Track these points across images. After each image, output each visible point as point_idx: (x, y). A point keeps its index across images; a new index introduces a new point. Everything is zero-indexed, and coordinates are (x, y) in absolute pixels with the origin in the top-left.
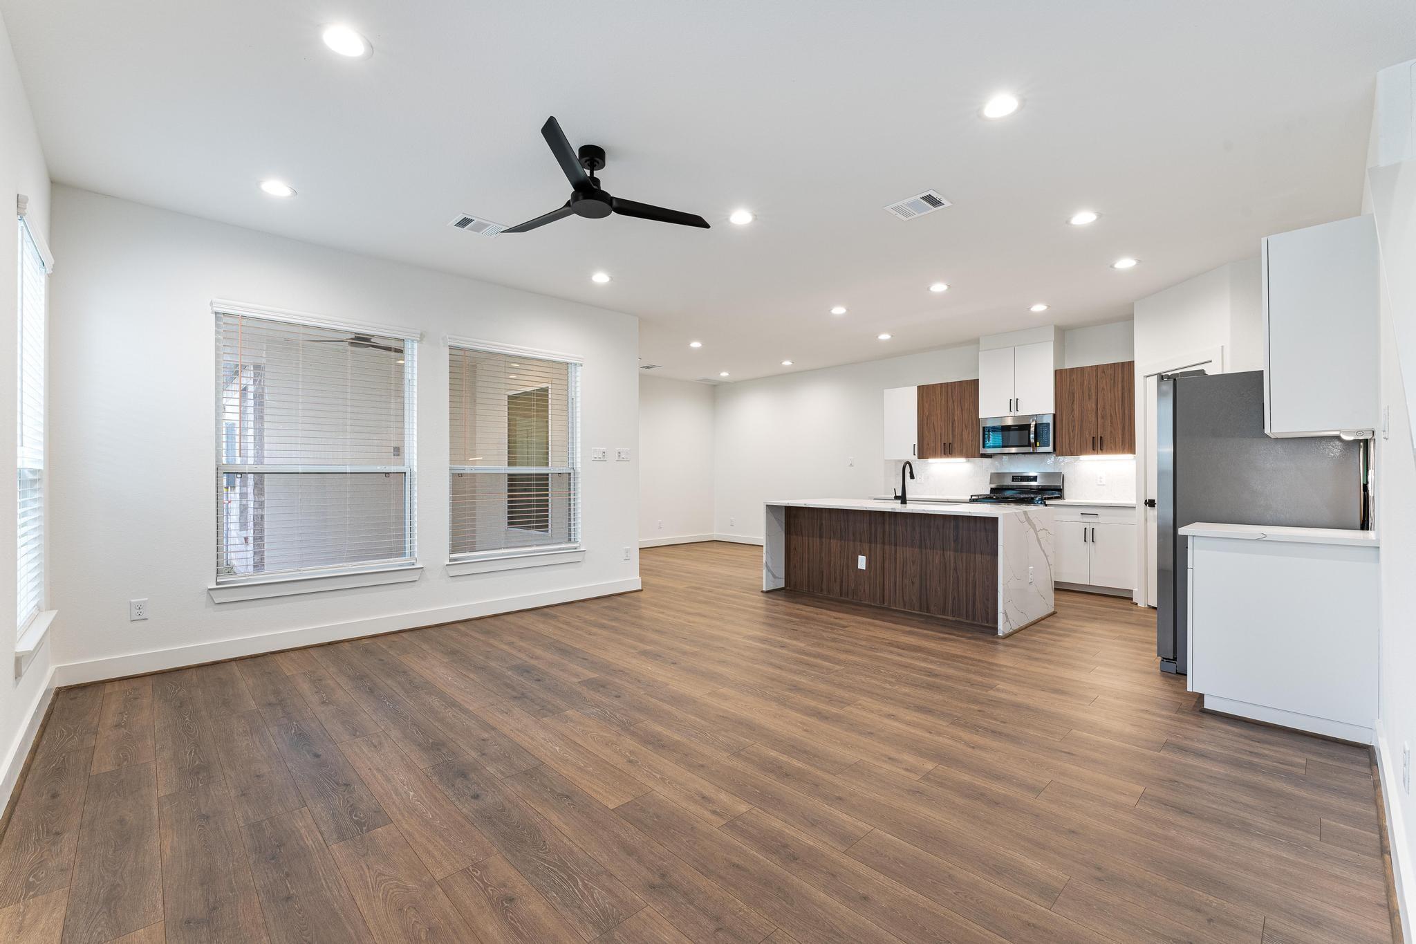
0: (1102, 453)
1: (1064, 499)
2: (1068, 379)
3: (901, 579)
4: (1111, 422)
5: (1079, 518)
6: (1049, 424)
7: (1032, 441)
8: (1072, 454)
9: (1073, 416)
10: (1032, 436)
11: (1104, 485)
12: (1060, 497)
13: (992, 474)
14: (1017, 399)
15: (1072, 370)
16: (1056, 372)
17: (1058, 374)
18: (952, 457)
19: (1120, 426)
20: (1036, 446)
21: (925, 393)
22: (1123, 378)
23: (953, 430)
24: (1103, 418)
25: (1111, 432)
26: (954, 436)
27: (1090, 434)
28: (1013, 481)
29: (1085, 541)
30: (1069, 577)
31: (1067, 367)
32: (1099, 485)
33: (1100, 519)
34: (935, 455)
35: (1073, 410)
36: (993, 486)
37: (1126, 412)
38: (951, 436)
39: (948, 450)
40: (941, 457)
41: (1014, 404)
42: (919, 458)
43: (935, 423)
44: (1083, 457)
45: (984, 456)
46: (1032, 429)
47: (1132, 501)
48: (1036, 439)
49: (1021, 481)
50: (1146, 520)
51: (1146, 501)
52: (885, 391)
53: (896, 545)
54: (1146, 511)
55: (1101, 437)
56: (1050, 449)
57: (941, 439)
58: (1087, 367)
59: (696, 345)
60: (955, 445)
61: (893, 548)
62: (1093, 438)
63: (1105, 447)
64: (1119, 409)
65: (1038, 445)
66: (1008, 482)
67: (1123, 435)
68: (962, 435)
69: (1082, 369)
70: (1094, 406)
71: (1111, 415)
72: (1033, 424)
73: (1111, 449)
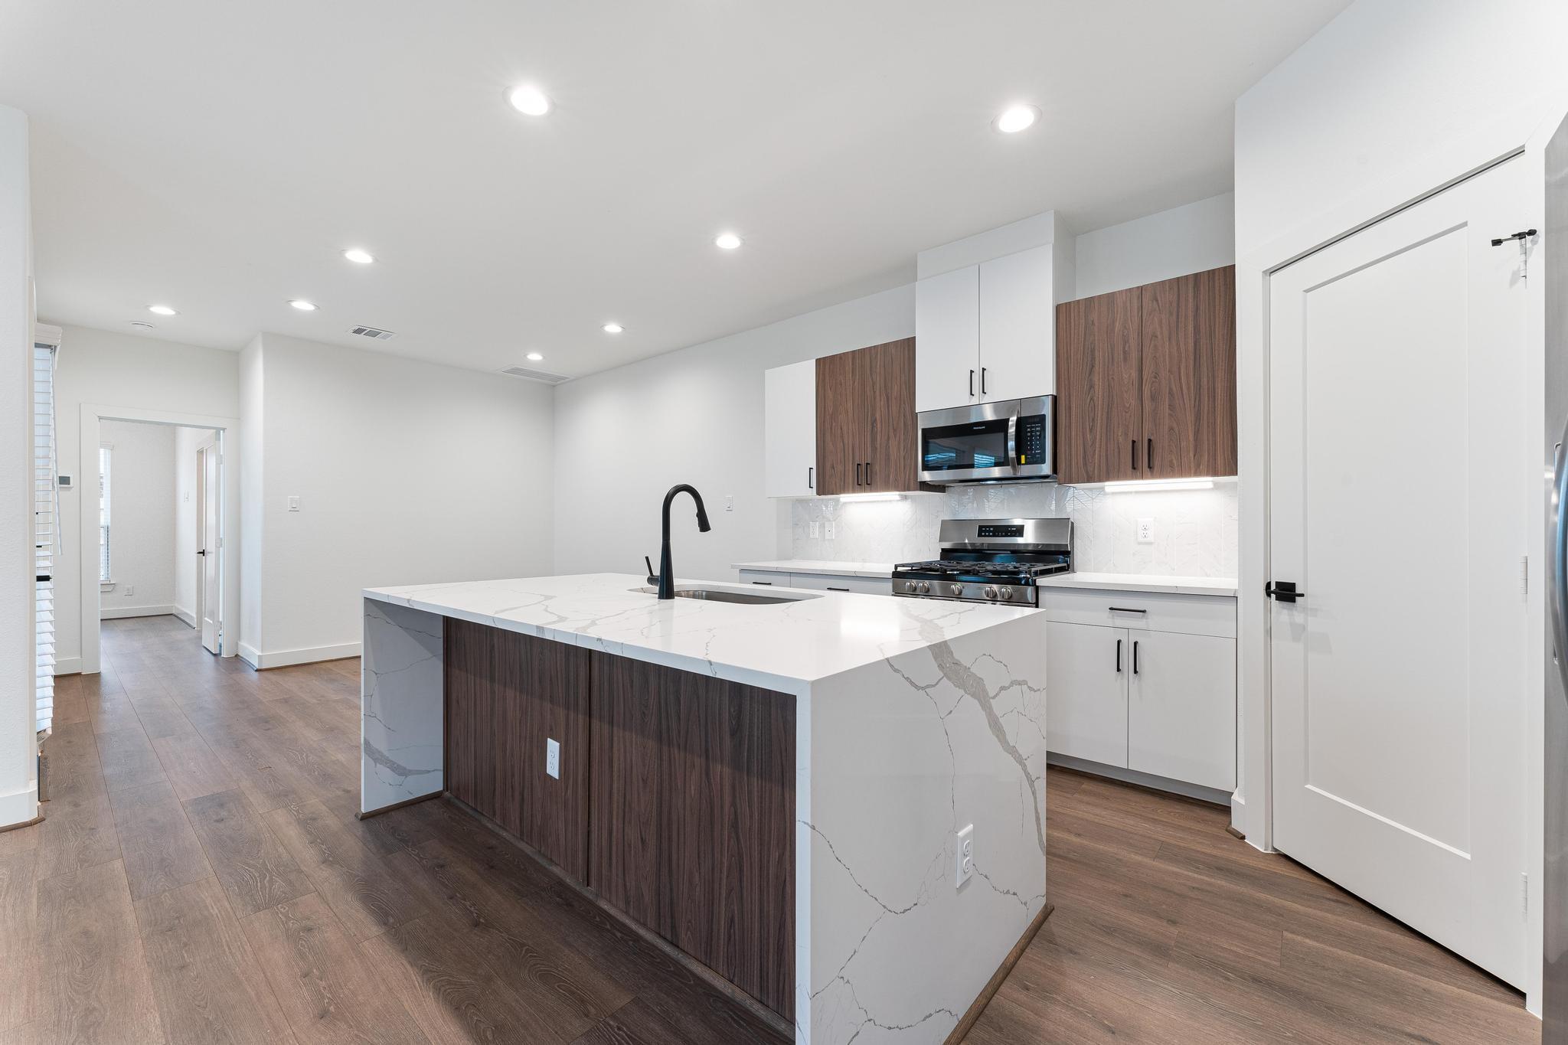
0: (1153, 476)
1: (1073, 571)
2: (1083, 321)
3: (621, 826)
4: (1171, 407)
5: (1105, 617)
6: (1044, 416)
7: (1012, 454)
8: (1089, 480)
9: (1092, 399)
10: (1011, 444)
11: (1150, 543)
12: (1067, 568)
13: (943, 522)
14: (984, 369)
15: (1090, 301)
16: (1058, 309)
17: (1063, 313)
18: (871, 491)
19: (1190, 418)
20: (1019, 462)
21: (828, 369)
22: (1197, 309)
23: (874, 440)
24: (1153, 398)
25: (1171, 429)
26: (874, 449)
27: (1126, 435)
28: (980, 535)
29: (1119, 670)
30: (1083, 748)
31: (1080, 295)
32: (1139, 543)
33: (1151, 622)
34: (843, 489)
35: (1092, 387)
36: (947, 545)
37: (1205, 380)
38: (869, 449)
39: (865, 479)
40: (854, 491)
41: (979, 379)
42: (818, 493)
43: (845, 428)
44: (1111, 486)
45: (925, 486)
46: (1012, 430)
47: (1227, 582)
48: (1019, 450)
49: (994, 536)
50: (1269, 632)
51: (1268, 585)
52: (767, 372)
53: (611, 723)
54: (1268, 611)
55: (1150, 441)
56: (1046, 468)
57: (853, 458)
58: (1121, 292)
59: (359, 256)
60: (877, 468)
61: (606, 727)
62: (1134, 442)
63: (1157, 462)
64: (1187, 375)
65: (1023, 461)
66: (971, 539)
67: (1197, 433)
68: (887, 447)
69: (1111, 296)
70: (1134, 374)
71: (1171, 390)
72: (1013, 419)
73: (1172, 466)
